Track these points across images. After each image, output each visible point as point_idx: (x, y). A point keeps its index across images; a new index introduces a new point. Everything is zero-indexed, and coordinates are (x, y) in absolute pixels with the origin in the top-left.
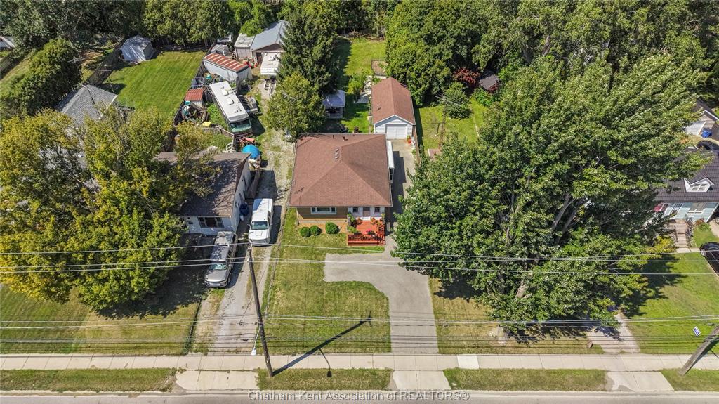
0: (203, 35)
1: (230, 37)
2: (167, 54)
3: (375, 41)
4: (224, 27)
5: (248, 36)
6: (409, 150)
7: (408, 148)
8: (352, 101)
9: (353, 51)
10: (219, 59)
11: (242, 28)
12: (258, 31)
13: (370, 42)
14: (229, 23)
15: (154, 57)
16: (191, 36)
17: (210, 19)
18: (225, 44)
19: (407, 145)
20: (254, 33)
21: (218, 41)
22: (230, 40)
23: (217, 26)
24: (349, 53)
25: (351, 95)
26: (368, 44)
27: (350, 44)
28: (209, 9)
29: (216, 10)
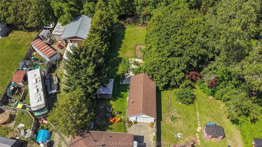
0: (34, 24)
1: (51, 25)
2: (16, 32)
3: (140, 28)
4: (47, 19)
5: (62, 25)
6: (151, 135)
7: (150, 133)
8: (119, 82)
9: (126, 35)
10: (40, 45)
11: (59, 19)
12: (69, 21)
13: (137, 28)
14: (51, 17)
15: (7, 35)
16: (27, 24)
17: (38, 16)
18: (49, 29)
19: (150, 129)
20: (65, 23)
21: (45, 27)
22: (51, 27)
23: (43, 19)
24: (123, 37)
25: (119, 76)
26: (136, 30)
27: (125, 29)
28: (36, 10)
29: (41, 10)
